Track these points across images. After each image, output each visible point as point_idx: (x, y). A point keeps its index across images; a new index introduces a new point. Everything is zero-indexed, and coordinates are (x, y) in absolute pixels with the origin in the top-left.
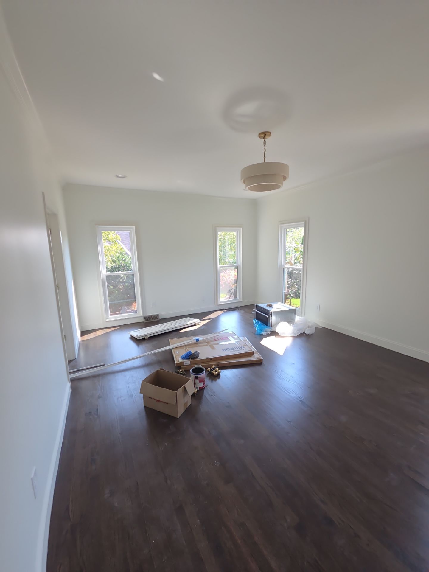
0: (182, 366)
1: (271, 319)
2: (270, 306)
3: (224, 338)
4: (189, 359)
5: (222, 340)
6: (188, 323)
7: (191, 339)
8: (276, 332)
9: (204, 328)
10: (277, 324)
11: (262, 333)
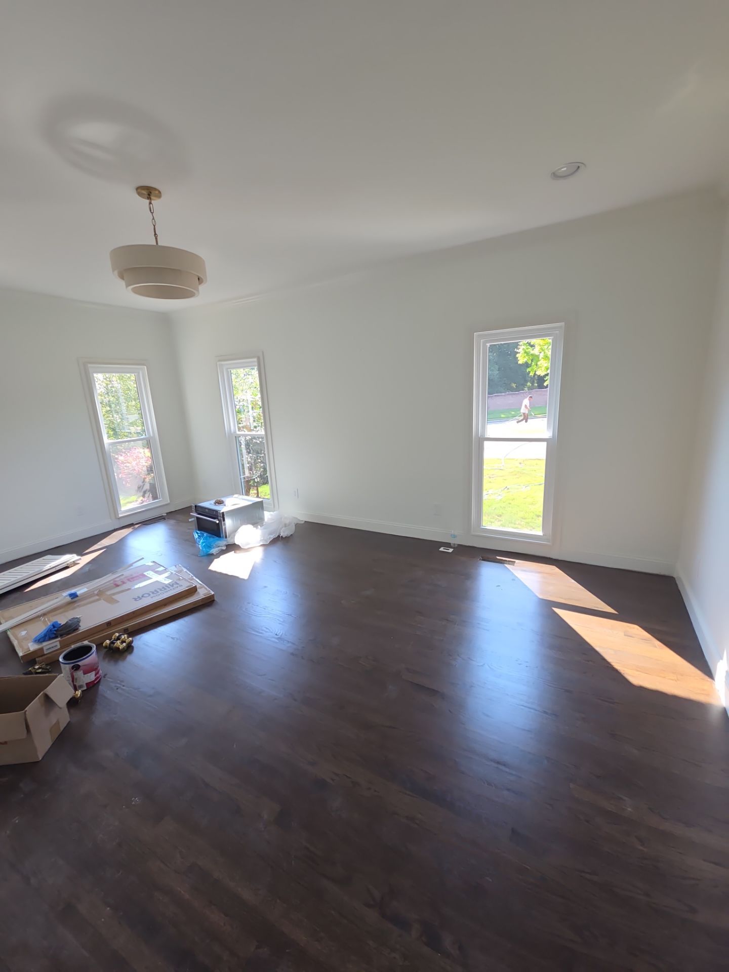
0: (37, 657)
1: (225, 524)
2: (220, 503)
3: (136, 577)
4: (56, 637)
5: (131, 581)
6: (48, 567)
7: (57, 598)
8: (235, 544)
9: (89, 570)
10: (235, 531)
11: (211, 551)
